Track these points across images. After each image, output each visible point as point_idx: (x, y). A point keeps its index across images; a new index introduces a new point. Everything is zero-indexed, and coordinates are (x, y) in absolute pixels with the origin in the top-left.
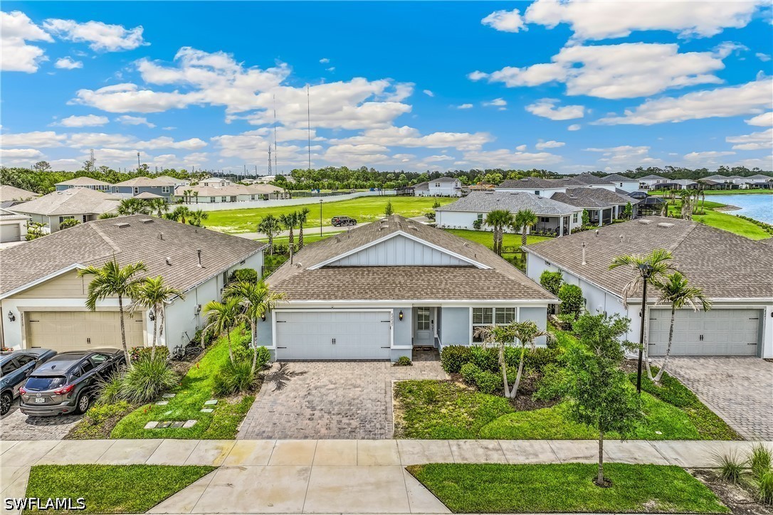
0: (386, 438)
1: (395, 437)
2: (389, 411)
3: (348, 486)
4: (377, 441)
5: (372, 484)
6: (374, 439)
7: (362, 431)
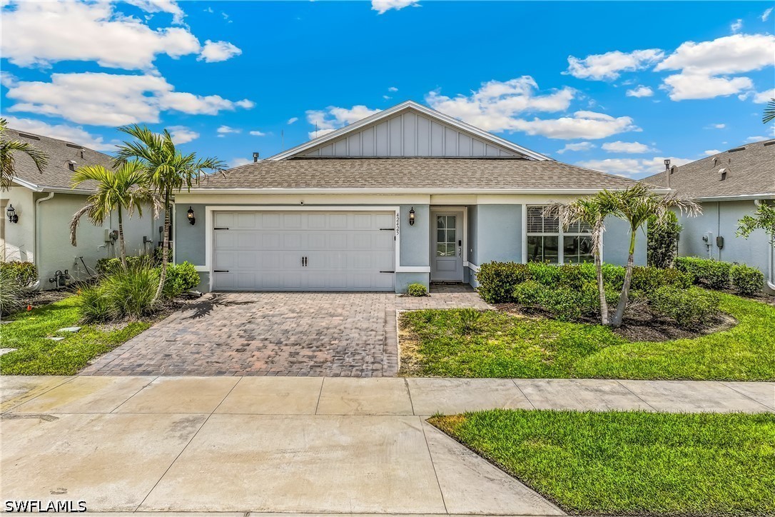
0: (383, 376)
1: (402, 373)
2: (389, 341)
3: (284, 452)
4: (366, 379)
5: (344, 448)
6: (357, 376)
7: (335, 365)
